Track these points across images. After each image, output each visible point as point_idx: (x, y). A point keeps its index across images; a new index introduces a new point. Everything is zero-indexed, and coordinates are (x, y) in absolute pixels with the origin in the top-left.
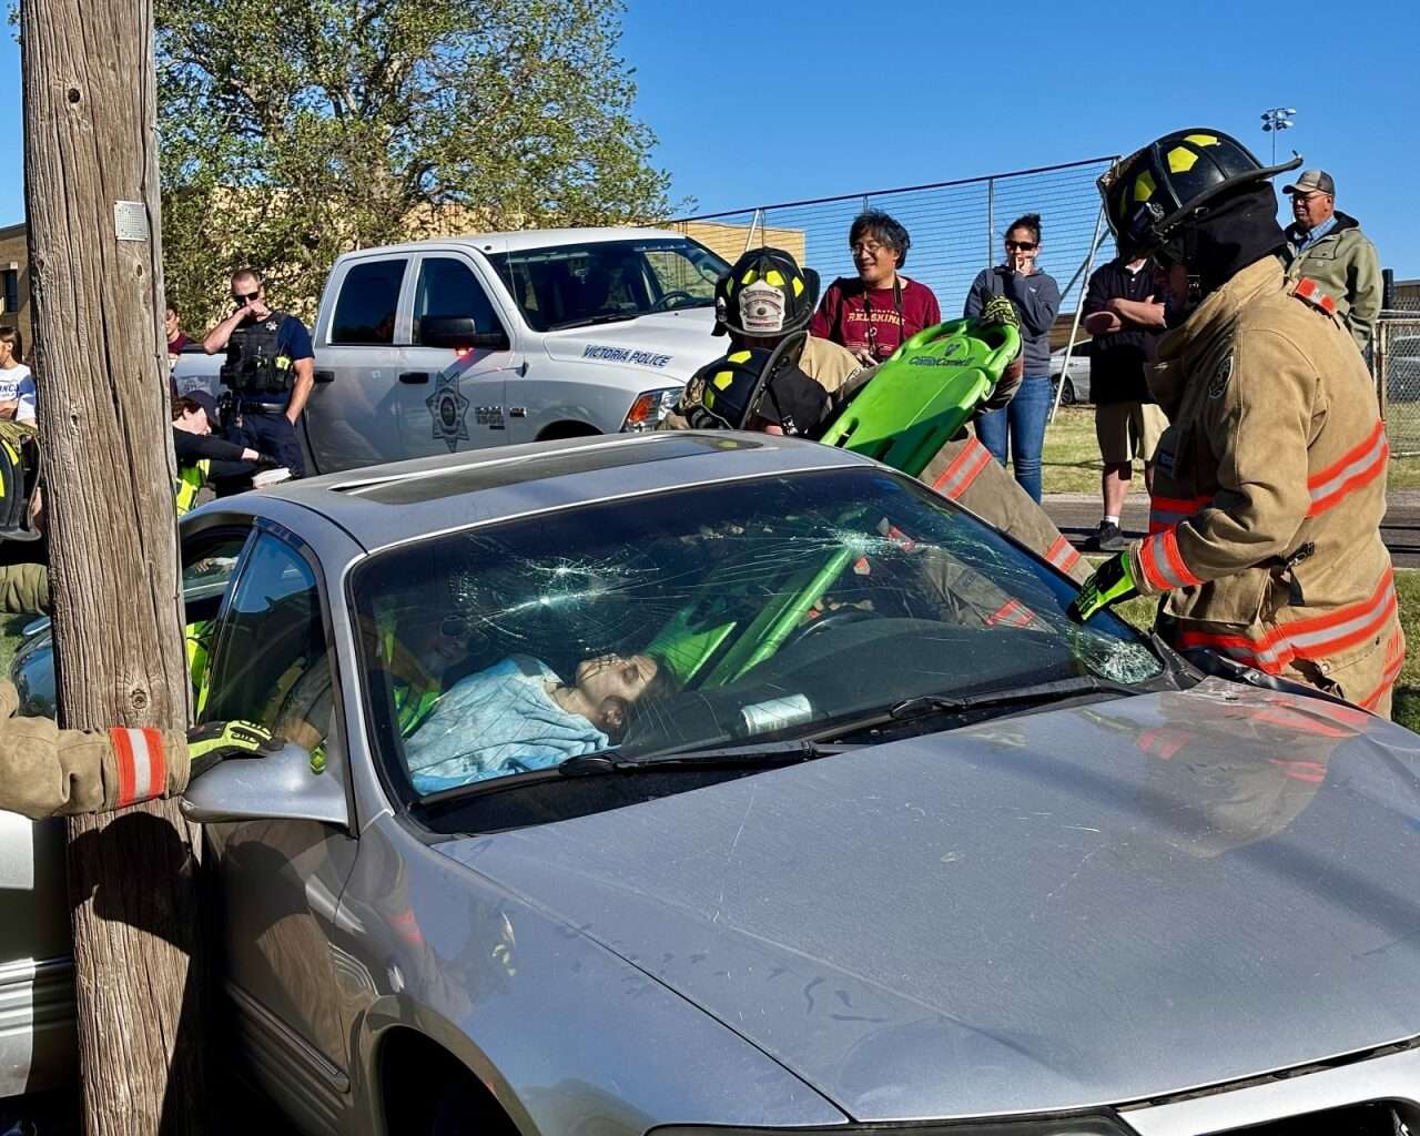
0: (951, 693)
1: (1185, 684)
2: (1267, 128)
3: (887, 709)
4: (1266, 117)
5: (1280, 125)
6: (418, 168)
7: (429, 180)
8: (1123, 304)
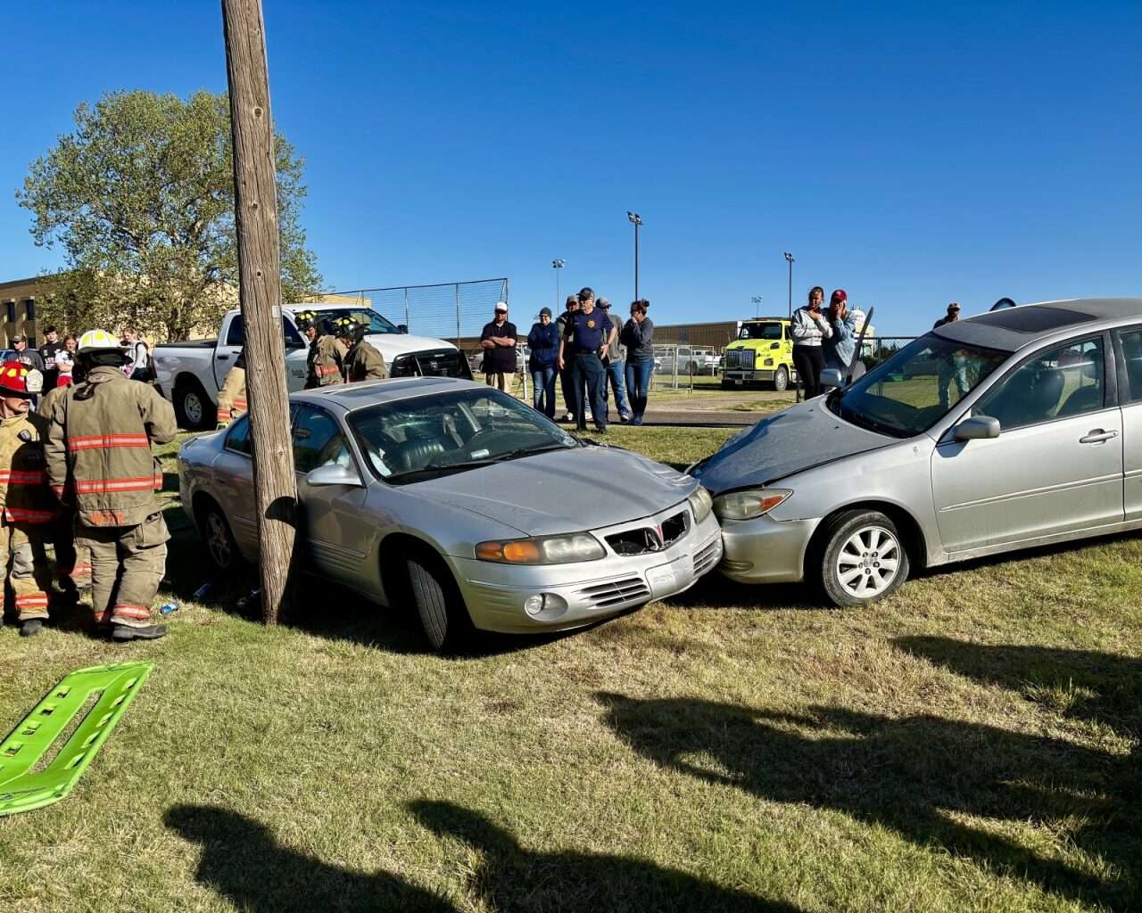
0: (527, 448)
1: (584, 446)
2: (555, 267)
3: (510, 452)
4: (554, 262)
5: (560, 266)
6: (210, 268)
7: (216, 274)
8: (495, 338)
